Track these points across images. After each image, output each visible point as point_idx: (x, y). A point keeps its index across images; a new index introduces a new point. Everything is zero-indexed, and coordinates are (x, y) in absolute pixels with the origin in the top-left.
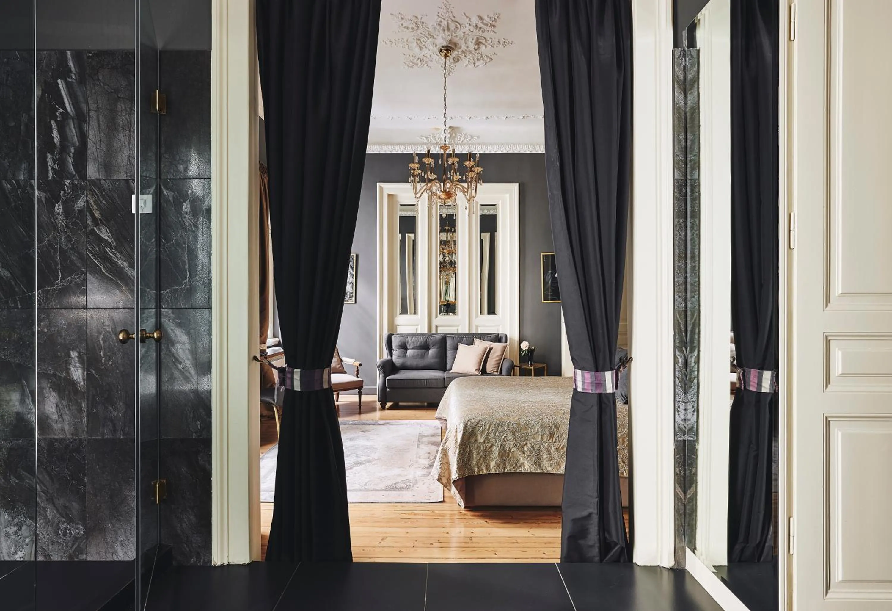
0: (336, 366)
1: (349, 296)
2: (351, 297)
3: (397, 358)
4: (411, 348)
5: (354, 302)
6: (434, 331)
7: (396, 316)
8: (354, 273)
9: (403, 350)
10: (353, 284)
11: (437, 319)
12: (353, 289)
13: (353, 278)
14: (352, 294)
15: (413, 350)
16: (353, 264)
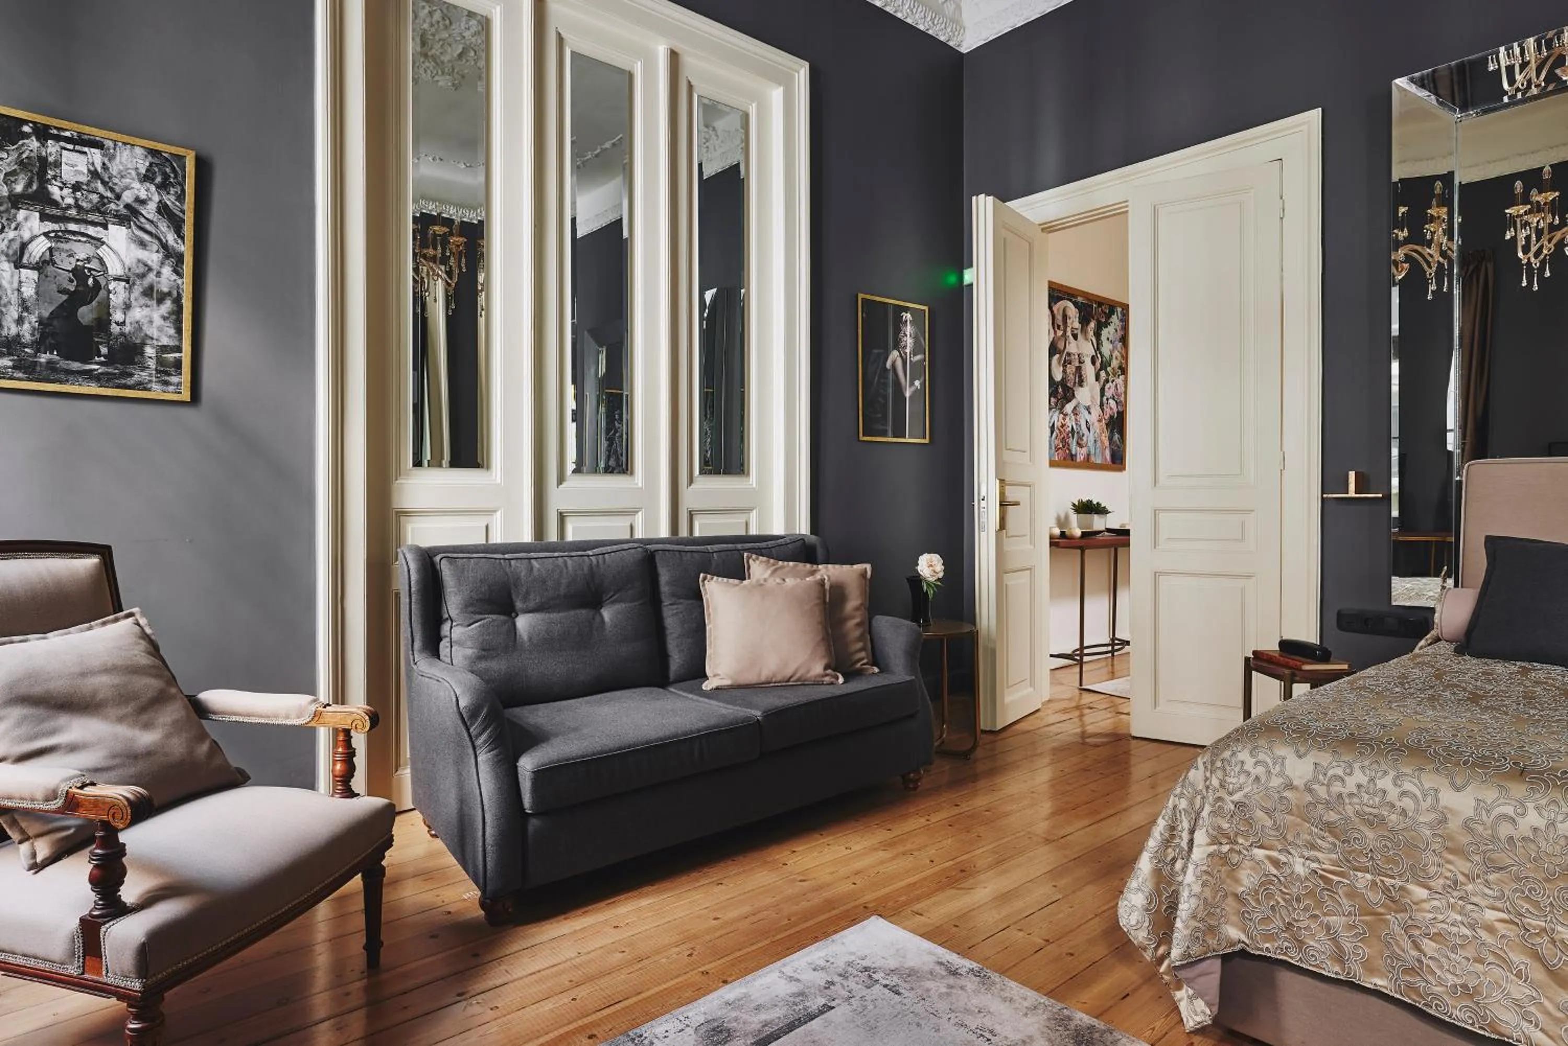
0: (191, 752)
1: (152, 364)
2: (167, 369)
3: (480, 658)
4: (532, 604)
5: (186, 396)
6: (552, 536)
7: (399, 474)
8: (186, 249)
9: (502, 618)
10: (178, 301)
11: (565, 485)
12: (179, 331)
13: (178, 272)
14: (171, 356)
15: (538, 616)
16: (181, 197)
